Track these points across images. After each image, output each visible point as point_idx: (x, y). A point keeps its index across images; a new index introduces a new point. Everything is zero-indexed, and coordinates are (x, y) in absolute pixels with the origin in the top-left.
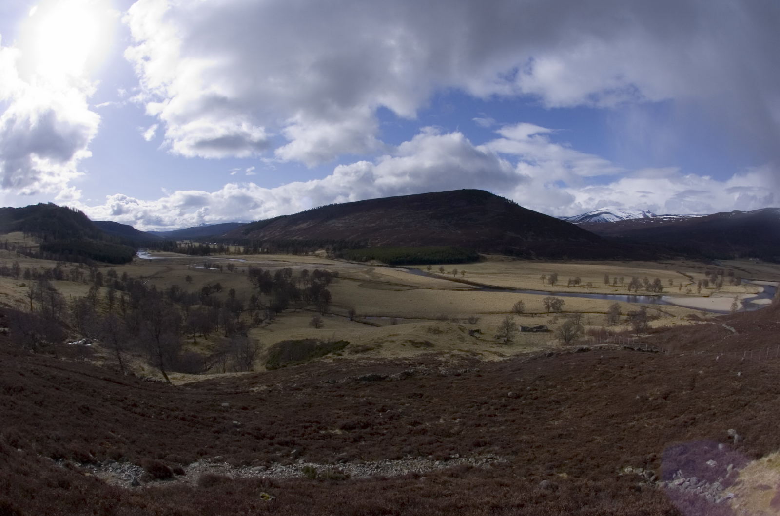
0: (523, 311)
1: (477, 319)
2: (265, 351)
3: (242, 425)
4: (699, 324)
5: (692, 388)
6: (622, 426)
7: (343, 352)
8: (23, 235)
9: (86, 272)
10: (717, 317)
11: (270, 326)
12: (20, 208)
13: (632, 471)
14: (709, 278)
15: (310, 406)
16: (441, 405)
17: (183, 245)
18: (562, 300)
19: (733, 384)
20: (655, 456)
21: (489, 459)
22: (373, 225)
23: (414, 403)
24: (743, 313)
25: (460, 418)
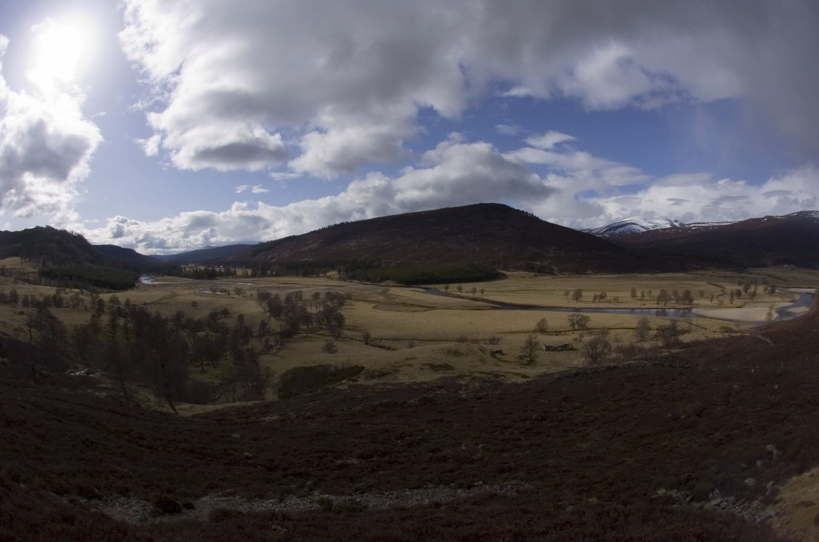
0: (547, 329)
1: (499, 340)
2: (277, 378)
3: (254, 456)
4: (733, 337)
5: (726, 403)
6: (654, 447)
7: (358, 377)
8: (21, 261)
9: (86, 298)
10: (751, 328)
11: (282, 351)
12: (17, 232)
13: (666, 493)
14: (741, 288)
15: (325, 434)
16: (462, 430)
17: (188, 269)
18: (587, 317)
19: (770, 397)
21: (514, 485)
22: (387, 243)
23: (434, 429)
24: (780, 322)
25: (482, 443)
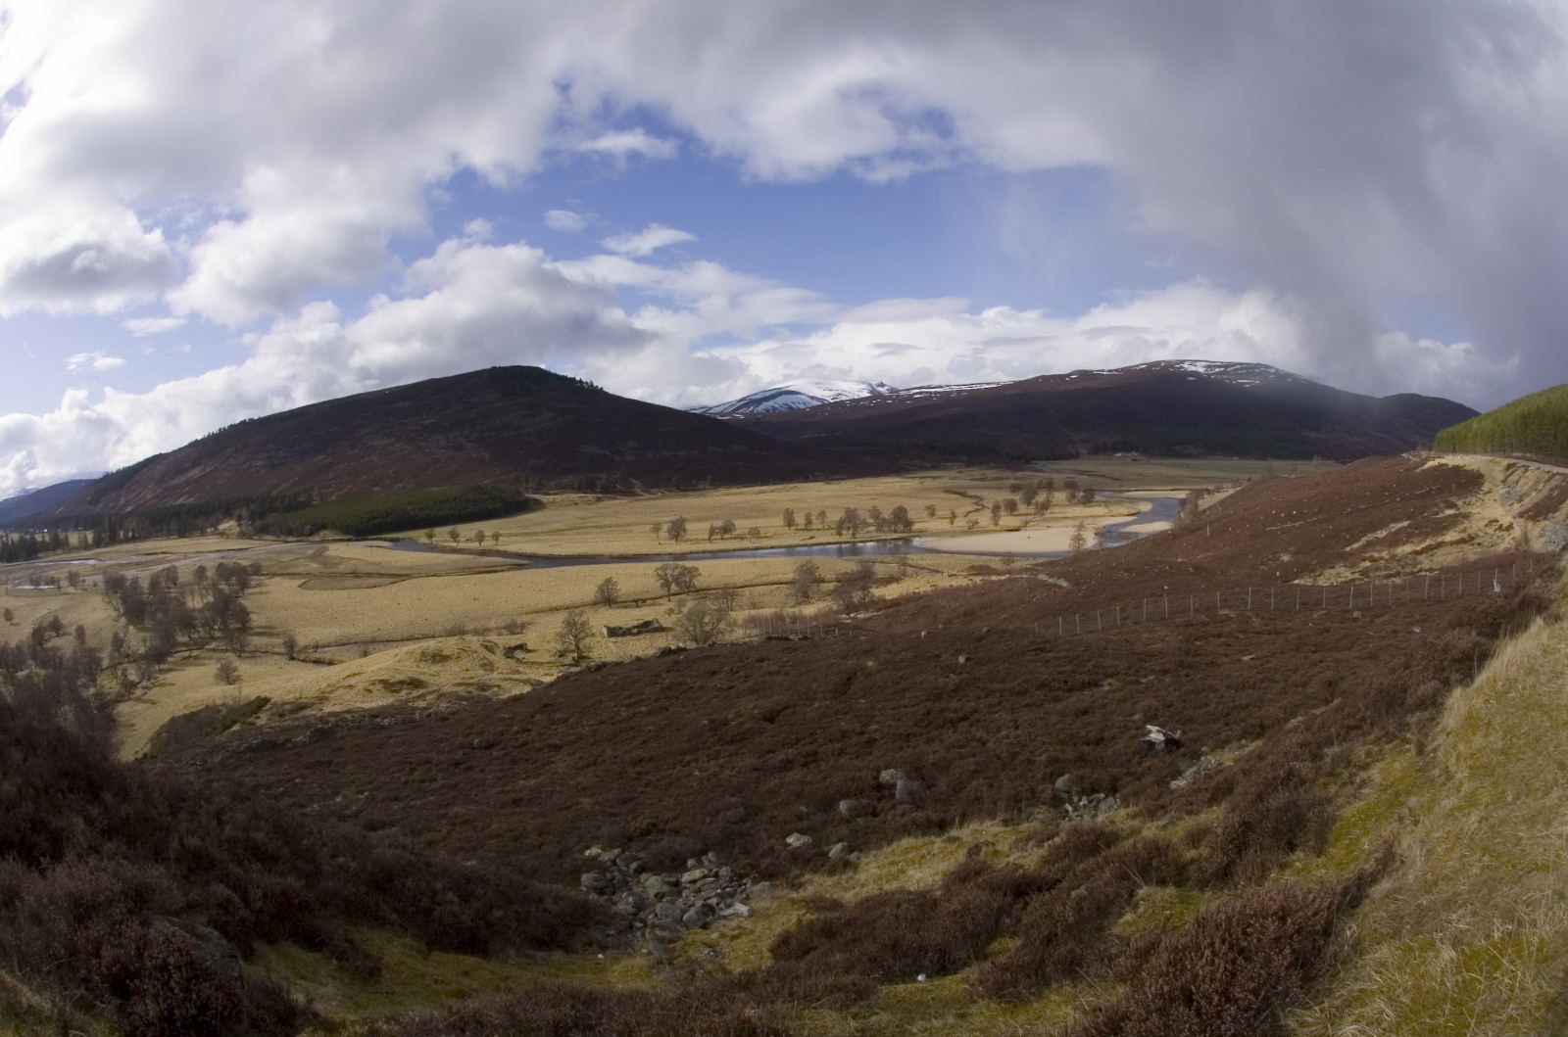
0: (617, 597)
4: (994, 582)
14: (1017, 497)
22: (322, 457)
24: (1101, 552)
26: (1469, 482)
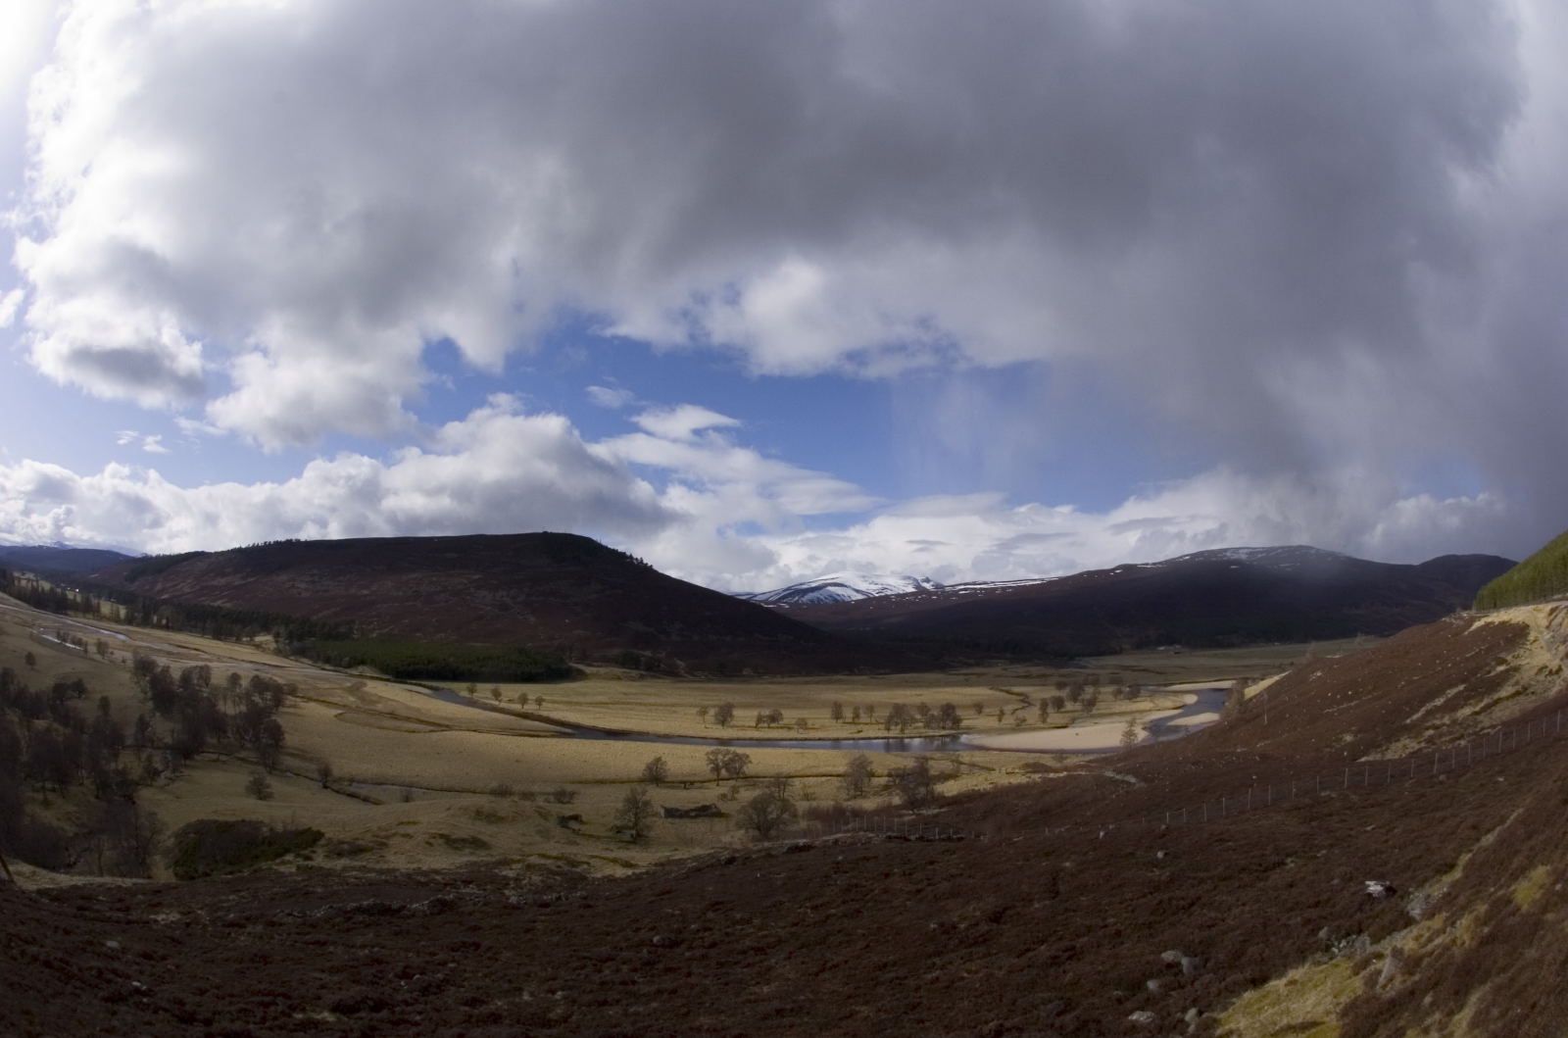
0: (666, 776)
1: (572, 794)
2: (169, 837)
3: (150, 990)
4: (1051, 779)
5: (1053, 895)
6: (911, 983)
7: (314, 852)
10: (1090, 761)
11: (176, 785)
14: (1064, 693)
15: (265, 959)
16: (519, 964)
17: (23, 583)
18: (744, 755)
19: (1150, 874)
20: (1001, 1025)
22: (365, 592)
23: (465, 962)
24: (1151, 746)
25: (563, 990)
26: (1517, 634)
